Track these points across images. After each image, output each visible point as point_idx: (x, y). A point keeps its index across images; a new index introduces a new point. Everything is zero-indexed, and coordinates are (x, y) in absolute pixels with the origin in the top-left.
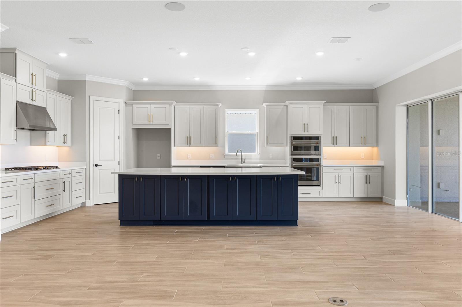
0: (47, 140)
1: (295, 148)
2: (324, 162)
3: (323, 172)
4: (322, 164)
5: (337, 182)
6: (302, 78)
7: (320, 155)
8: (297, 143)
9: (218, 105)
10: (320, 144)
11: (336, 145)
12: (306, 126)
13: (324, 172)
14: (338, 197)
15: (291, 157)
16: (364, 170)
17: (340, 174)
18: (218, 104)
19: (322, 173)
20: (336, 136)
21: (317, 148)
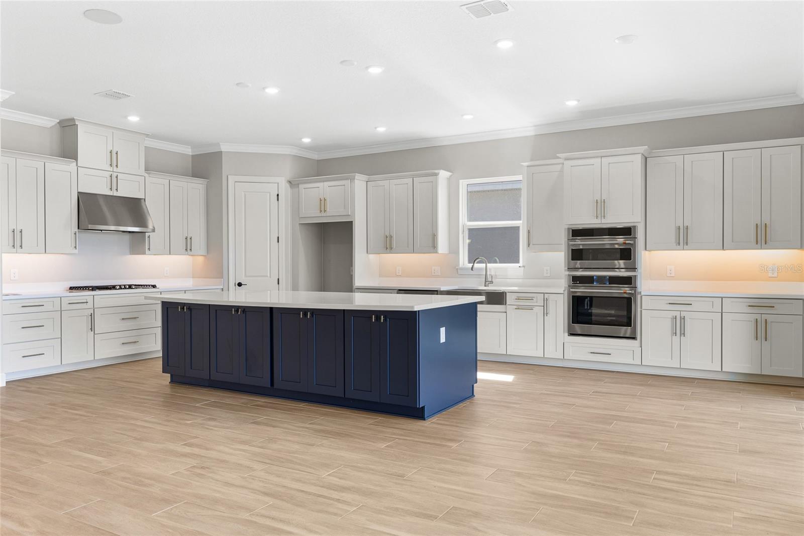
0: (147, 247)
1: (577, 255)
2: (646, 285)
3: (641, 308)
4: (639, 290)
5: (676, 333)
6: (579, 101)
7: (634, 269)
8: (581, 243)
9: (436, 175)
10: (634, 245)
11: (686, 247)
12: (601, 206)
13: (643, 308)
14: (679, 367)
15: (567, 273)
16: (749, 306)
17: (683, 314)
18: (436, 171)
19: (639, 309)
20: (685, 225)
21: (627, 254)
